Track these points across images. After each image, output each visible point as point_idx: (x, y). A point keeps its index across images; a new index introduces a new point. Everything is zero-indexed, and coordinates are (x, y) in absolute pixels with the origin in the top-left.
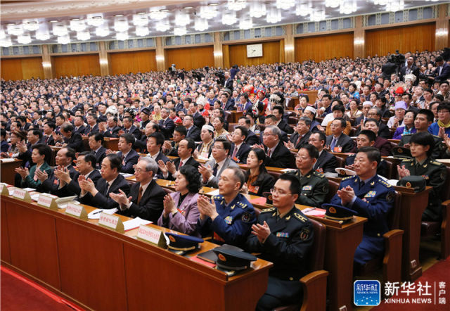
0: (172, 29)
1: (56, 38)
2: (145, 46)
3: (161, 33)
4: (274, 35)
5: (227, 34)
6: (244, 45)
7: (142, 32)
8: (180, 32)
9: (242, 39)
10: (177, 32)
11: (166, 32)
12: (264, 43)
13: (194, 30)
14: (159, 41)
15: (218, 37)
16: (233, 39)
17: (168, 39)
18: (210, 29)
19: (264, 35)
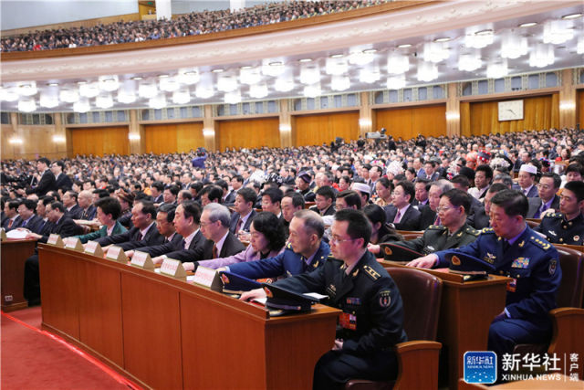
0: (384, 80)
1: (222, 95)
2: (344, 105)
3: (368, 86)
4: (542, 86)
5: (468, 86)
6: (495, 101)
7: (340, 85)
8: (396, 83)
9: (491, 93)
10: (392, 84)
11: (376, 84)
12: (526, 98)
13: (416, 81)
14: (365, 98)
15: (453, 90)
16: (477, 94)
17: (379, 95)
18: (440, 79)
19: (527, 87)
